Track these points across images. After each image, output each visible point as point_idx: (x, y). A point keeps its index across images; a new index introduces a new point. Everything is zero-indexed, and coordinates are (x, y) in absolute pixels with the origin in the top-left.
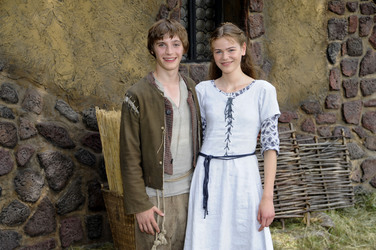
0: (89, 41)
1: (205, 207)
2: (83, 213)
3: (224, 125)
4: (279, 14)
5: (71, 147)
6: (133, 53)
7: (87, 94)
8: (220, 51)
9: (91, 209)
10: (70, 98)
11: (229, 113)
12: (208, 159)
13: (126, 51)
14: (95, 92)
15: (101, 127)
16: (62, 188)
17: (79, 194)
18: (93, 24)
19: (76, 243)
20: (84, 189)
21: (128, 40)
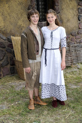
0: (8, 16)
1: (46, 63)
2: (9, 66)
3: (50, 40)
4: (64, 7)
5: (4, 48)
6: (21, 19)
7: (8, 32)
8: (49, 18)
9: (11, 65)
10: (3, 33)
11: (52, 36)
12: (46, 50)
13: (19, 19)
14: (11, 31)
15: (13, 42)
16: (2, 59)
17: (7, 61)
18: (9, 11)
19: (7, 75)
20: (9, 59)
21: (20, 15)
